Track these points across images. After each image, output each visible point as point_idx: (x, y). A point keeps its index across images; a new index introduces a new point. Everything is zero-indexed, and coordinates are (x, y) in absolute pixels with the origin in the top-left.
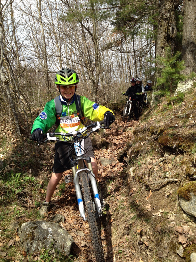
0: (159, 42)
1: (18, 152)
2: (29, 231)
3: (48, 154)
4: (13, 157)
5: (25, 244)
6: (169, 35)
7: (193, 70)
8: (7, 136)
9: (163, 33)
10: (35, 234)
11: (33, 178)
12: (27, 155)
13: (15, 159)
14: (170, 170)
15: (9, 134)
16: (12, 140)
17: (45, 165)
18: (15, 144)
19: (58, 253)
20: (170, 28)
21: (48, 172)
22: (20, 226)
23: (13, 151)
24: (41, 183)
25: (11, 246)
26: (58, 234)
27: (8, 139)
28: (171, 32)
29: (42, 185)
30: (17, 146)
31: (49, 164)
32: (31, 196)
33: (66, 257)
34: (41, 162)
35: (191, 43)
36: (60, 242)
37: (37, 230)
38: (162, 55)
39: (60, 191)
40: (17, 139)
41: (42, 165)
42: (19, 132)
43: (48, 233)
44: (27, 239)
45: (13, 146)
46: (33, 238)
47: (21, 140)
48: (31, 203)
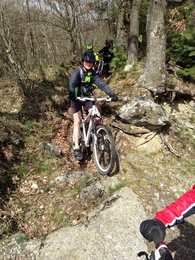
0: (119, 24)
1: (25, 108)
2: (43, 146)
3: (43, 109)
4: (23, 111)
5: (42, 151)
6: (126, 20)
8: (16, 97)
9: (122, 17)
10: (46, 147)
11: (37, 124)
12: (31, 109)
13: (24, 112)
15: (17, 96)
16: (20, 100)
17: (42, 115)
18: (22, 102)
19: (55, 154)
20: (127, 14)
21: (44, 119)
22: (38, 144)
23: (22, 107)
24: (42, 126)
25: (36, 151)
26: (55, 148)
27: (17, 99)
28: (127, 18)
29: (42, 127)
30: (24, 104)
31: (44, 115)
32: (37, 133)
33: (59, 156)
34: (39, 114)
36: (56, 150)
37: (46, 146)
38: (121, 34)
39: (52, 131)
40: (23, 99)
41: (40, 116)
42: (23, 95)
43: (51, 147)
44: (42, 149)
45: (21, 104)
46: (45, 149)
47: (25, 99)
48: (38, 136)
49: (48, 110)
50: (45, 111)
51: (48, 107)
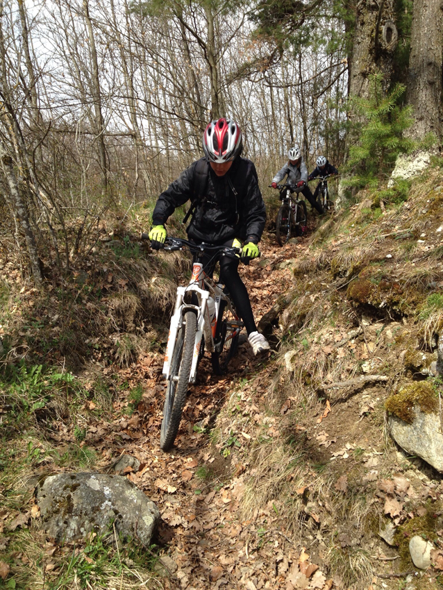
0: (357, 62)
1: (37, 319)
2: (61, 494)
3: (103, 323)
4: (24, 330)
5: (53, 523)
6: (381, 45)
7: (432, 127)
8: (11, 282)
9: (368, 40)
10: (75, 501)
11: (71, 377)
12: (57, 324)
13: (28, 333)
14: (371, 355)
15: (14, 278)
16: (23, 290)
17: (97, 346)
18: (29, 299)
19: (125, 540)
20: (383, 28)
21: (105, 362)
22: (42, 484)
23: (25, 316)
24: (88, 387)
25: (20, 528)
26: (125, 500)
27: (13, 288)
28: (385, 39)
29: (91, 392)
30: (34, 306)
31: (105, 346)
32: (65, 417)
33: (143, 549)
34: (87, 341)
35: (430, 64)
36: (128, 517)
37: (78, 491)
38: (364, 91)
39: (130, 405)
40: (34, 290)
41: (91, 347)
42: (38, 273)
43: (103, 497)
44: (57, 512)
45: (25, 305)
46: (69, 510)
47: (42, 290)
48: (65, 430)
49: (123, 329)
50: (112, 331)
51: (124, 316)
